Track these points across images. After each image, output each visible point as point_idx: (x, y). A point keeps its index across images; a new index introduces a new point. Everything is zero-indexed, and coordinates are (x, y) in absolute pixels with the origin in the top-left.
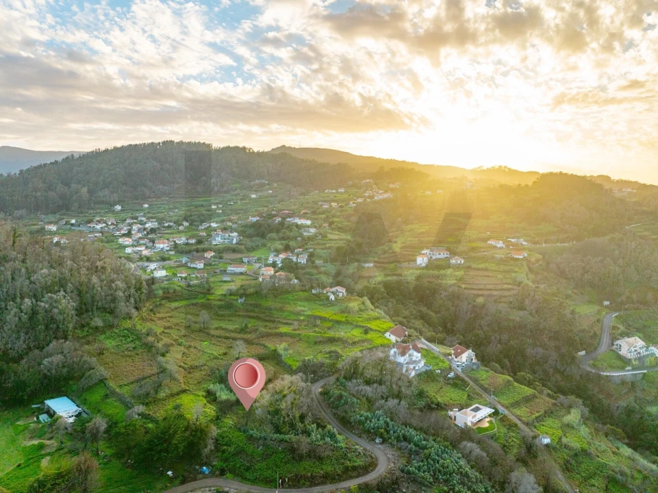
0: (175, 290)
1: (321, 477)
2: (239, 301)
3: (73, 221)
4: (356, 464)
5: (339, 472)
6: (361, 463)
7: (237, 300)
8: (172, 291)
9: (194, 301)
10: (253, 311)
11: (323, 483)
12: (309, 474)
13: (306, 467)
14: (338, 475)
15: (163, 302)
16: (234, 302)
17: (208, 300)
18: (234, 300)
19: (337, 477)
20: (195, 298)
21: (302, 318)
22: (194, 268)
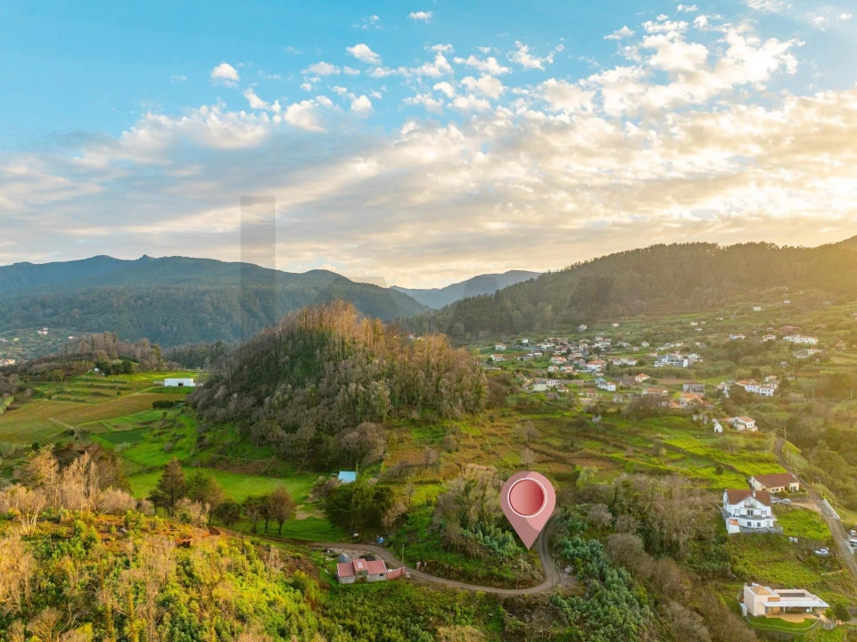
0: (532, 403)
1: (457, 572)
2: (594, 420)
3: (526, 341)
4: (505, 575)
5: (480, 575)
6: (511, 576)
7: (591, 419)
8: (528, 403)
9: (548, 416)
10: (604, 433)
11: (457, 579)
12: (447, 565)
13: (449, 559)
14: (477, 578)
15: (514, 413)
16: (588, 421)
17: (563, 416)
18: (588, 418)
19: (475, 579)
20: (552, 413)
21: (650, 446)
22: (604, 390)
